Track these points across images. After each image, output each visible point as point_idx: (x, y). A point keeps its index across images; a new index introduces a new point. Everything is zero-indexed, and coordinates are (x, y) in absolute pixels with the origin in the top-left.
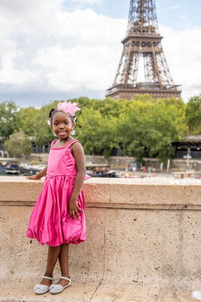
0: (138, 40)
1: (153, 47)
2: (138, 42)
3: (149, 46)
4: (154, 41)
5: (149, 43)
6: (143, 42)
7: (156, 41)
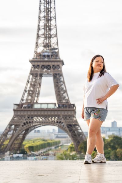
0: (39, 63)
1: (52, 69)
2: (38, 66)
3: (49, 69)
4: (53, 63)
5: (49, 66)
6: (43, 66)
7: (56, 64)
